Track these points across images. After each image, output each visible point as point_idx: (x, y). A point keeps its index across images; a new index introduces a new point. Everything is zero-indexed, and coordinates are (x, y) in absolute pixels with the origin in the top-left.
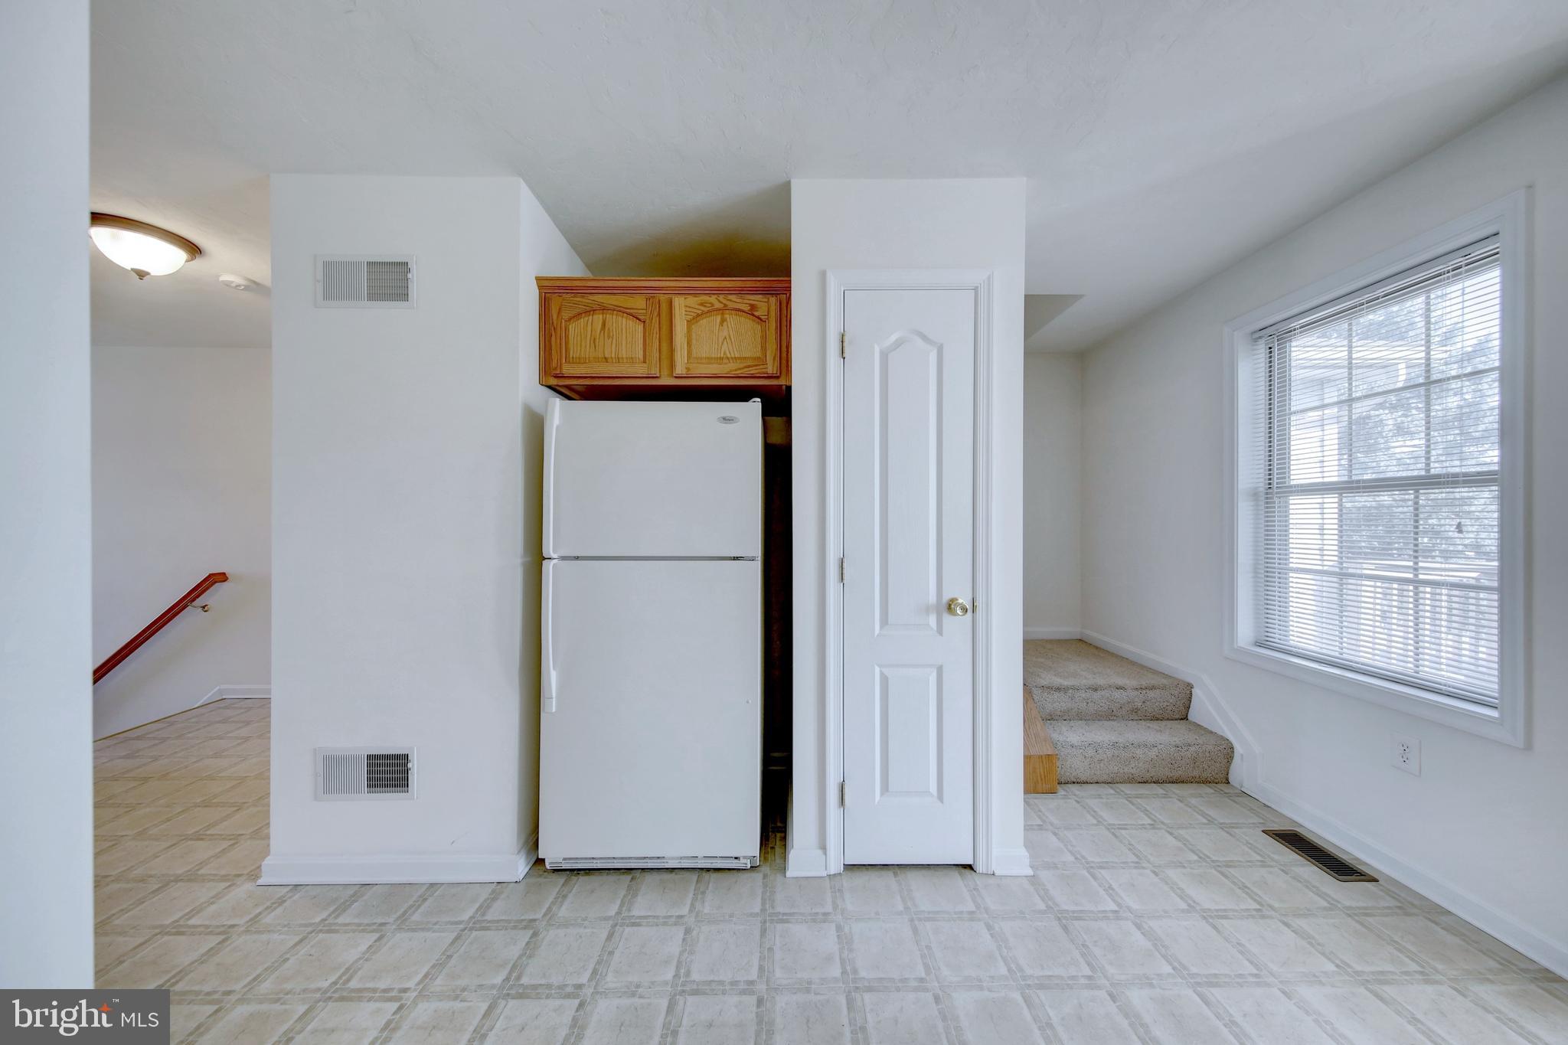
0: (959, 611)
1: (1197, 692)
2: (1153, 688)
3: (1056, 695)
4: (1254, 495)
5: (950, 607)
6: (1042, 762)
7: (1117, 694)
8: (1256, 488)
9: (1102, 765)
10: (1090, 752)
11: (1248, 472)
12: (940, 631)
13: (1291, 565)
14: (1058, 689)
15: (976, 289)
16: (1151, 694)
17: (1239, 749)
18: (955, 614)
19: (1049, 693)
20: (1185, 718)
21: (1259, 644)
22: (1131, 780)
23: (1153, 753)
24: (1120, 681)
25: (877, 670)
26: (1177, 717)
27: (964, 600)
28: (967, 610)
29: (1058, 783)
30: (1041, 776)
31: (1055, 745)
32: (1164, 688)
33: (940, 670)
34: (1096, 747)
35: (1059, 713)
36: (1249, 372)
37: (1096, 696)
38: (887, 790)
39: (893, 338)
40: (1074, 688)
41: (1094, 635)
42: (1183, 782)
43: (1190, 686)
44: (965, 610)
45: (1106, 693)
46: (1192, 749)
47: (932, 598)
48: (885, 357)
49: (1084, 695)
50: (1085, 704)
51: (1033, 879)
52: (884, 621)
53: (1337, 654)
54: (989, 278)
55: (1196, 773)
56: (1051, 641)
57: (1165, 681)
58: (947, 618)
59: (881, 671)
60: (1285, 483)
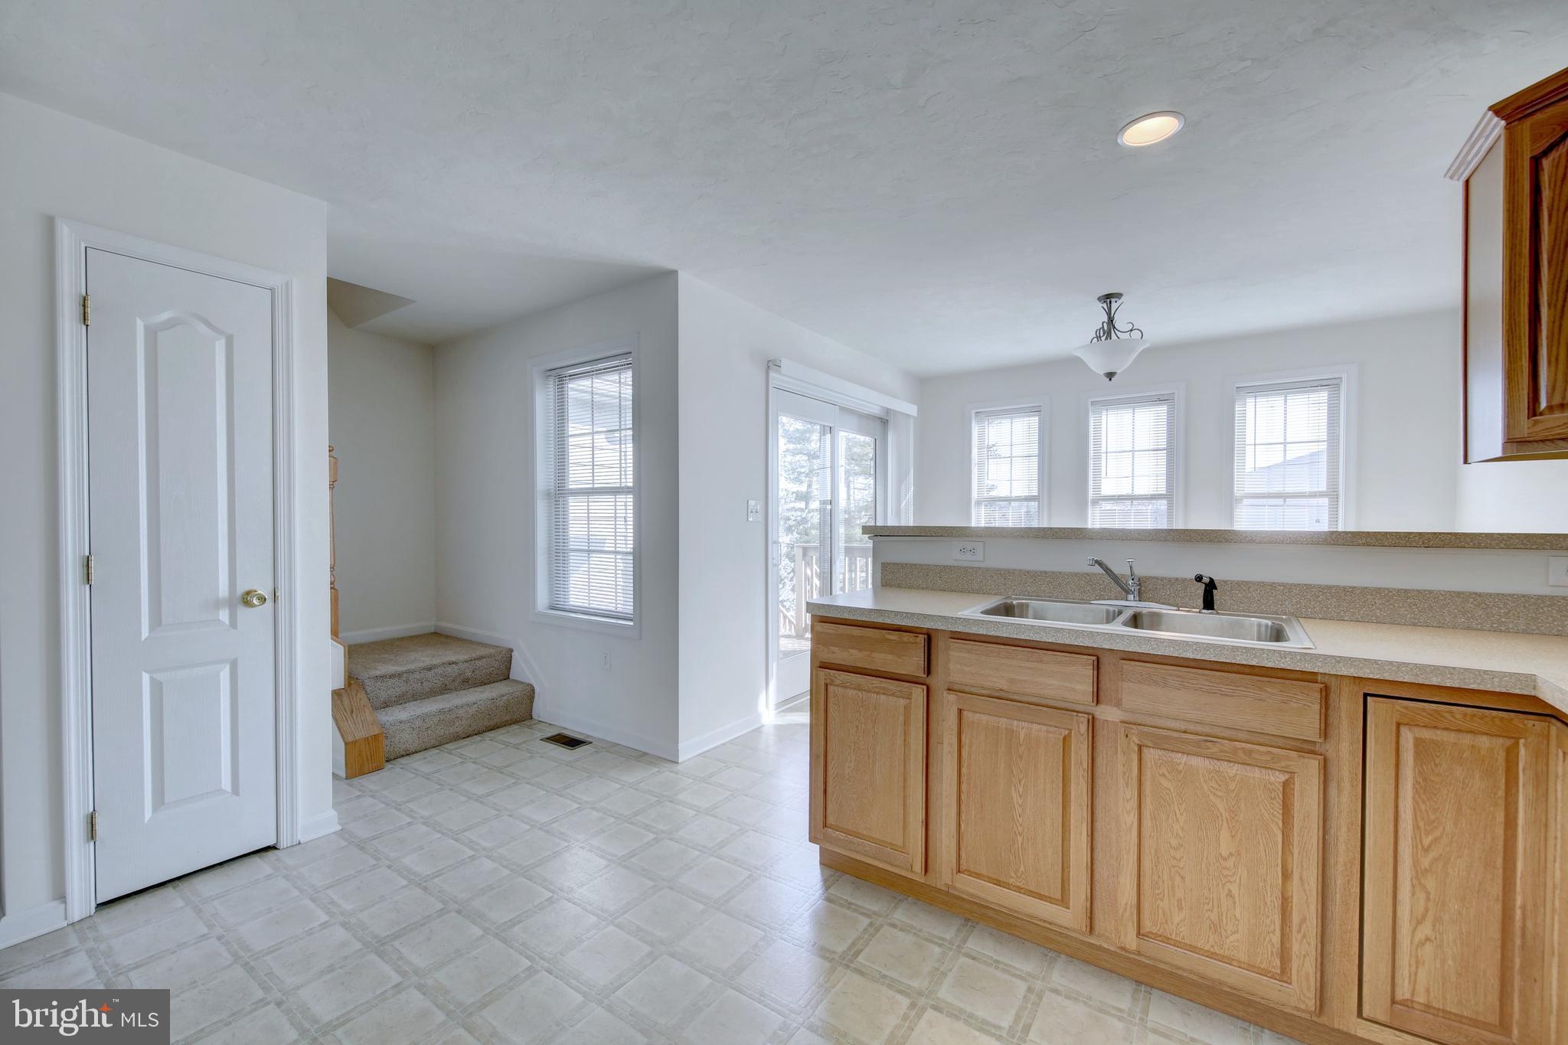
0: (255, 601)
1: (515, 654)
2: (480, 658)
3: (390, 682)
4: (548, 495)
5: (246, 599)
6: (369, 744)
7: (449, 669)
8: (549, 490)
9: (429, 732)
10: (418, 723)
11: (543, 478)
12: (233, 624)
13: (571, 547)
14: (392, 676)
15: (272, 290)
16: (479, 663)
17: (537, 690)
18: (254, 606)
19: (382, 681)
20: (508, 678)
21: (552, 608)
22: (457, 738)
23: (474, 708)
24: (453, 658)
25: (146, 678)
26: (502, 678)
27: (265, 591)
28: (265, 599)
29: (387, 761)
30: (367, 757)
31: (383, 726)
32: (490, 656)
33: (234, 665)
34: (424, 718)
35: (393, 699)
36: (543, 399)
37: (430, 674)
38: (163, 803)
39: (165, 316)
40: (409, 672)
41: (447, 625)
42: (499, 727)
43: (511, 651)
44: (263, 599)
45: (439, 671)
46: (505, 698)
47: (223, 590)
48: (152, 334)
49: (418, 676)
50: (420, 684)
51: (340, 834)
52: (156, 621)
53: (587, 605)
54: (287, 284)
55: (508, 718)
56: (402, 639)
57: (492, 651)
58: (243, 612)
59: (151, 677)
60: (564, 487)
